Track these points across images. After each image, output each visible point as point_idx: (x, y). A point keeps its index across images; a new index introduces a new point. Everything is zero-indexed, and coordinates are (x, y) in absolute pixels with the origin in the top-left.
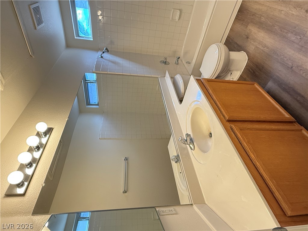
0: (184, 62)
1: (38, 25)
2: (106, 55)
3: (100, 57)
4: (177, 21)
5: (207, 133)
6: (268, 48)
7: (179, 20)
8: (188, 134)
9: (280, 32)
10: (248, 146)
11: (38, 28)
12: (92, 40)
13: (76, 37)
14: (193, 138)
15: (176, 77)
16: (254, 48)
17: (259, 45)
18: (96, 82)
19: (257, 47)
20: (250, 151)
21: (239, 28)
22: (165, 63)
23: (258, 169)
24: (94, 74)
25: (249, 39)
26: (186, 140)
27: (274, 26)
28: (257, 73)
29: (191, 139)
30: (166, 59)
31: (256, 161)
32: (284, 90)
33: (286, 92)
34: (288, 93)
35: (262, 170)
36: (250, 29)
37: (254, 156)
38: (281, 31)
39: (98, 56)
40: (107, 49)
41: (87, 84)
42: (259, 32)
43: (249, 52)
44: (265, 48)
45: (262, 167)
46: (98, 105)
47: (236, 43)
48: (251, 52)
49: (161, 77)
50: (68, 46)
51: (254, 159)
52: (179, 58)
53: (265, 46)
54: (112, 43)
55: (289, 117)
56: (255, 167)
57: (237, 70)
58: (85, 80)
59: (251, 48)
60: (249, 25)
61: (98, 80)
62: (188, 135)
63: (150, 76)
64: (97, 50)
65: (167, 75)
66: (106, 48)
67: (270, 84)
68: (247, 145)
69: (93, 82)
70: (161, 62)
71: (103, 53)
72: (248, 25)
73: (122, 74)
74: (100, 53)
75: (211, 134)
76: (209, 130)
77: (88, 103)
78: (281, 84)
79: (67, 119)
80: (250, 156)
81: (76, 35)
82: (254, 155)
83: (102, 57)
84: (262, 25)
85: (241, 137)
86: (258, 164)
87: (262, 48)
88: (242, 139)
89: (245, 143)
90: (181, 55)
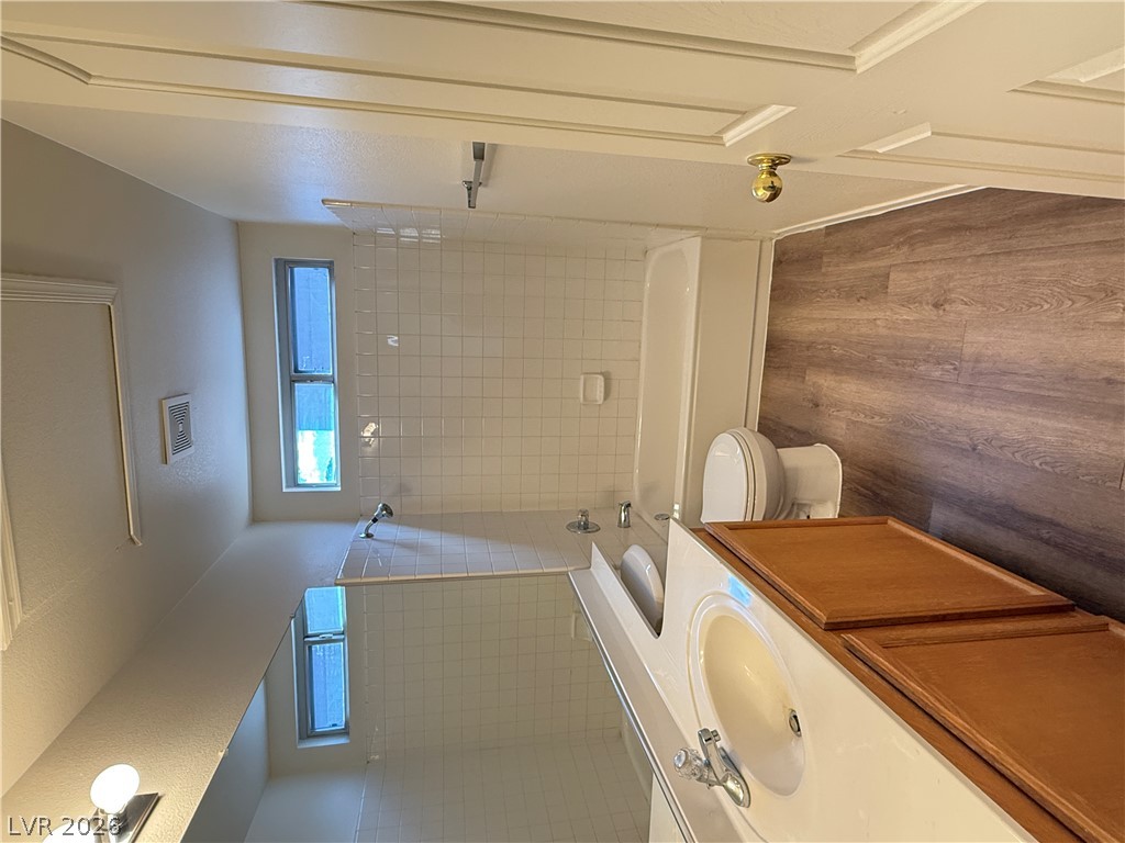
0: (646, 517)
1: (176, 450)
2: (381, 530)
3: (363, 535)
4: (600, 402)
5: (782, 720)
6: (882, 415)
7: (605, 399)
8: (706, 730)
9: (896, 368)
10: (927, 692)
11: (172, 459)
12: (339, 489)
13: (287, 487)
14: (733, 751)
15: (625, 556)
16: (844, 427)
17: (855, 414)
18: (342, 637)
19: (854, 422)
20: (942, 708)
21: (785, 387)
22: (586, 527)
23: (997, 765)
24: (339, 588)
25: (822, 408)
26: (708, 765)
27: (874, 359)
28: (885, 494)
29: (727, 758)
30: (584, 514)
31: (978, 736)
32: (988, 519)
33: (998, 524)
34: (1004, 524)
35: (1011, 761)
36: (814, 383)
37: (961, 722)
38: (897, 364)
39: (357, 535)
40: (386, 507)
41: (310, 648)
42: (841, 382)
43: (836, 442)
44: (877, 418)
45: (1007, 752)
46: (345, 732)
47: (791, 427)
48: (840, 439)
49: (576, 570)
50: (256, 519)
51: (965, 728)
52: (629, 505)
53: (873, 413)
54: (403, 489)
55: (1042, 593)
56: (984, 760)
57: (822, 501)
58: (303, 633)
59: (839, 428)
60: (807, 372)
61: (352, 631)
62: (708, 737)
63: (536, 571)
64: (354, 520)
65: (597, 557)
66: (384, 505)
67: (939, 515)
68: (925, 689)
69: (334, 637)
70: (570, 526)
71: (375, 520)
72: (805, 373)
73: (440, 576)
74: (362, 526)
75: (795, 717)
76: (784, 707)
77: (308, 732)
78: (969, 504)
79: (221, 755)
80: (948, 726)
81: (287, 482)
82: (961, 717)
83: (369, 536)
84: (839, 366)
85: (892, 668)
86: (989, 746)
87: (868, 421)
88: (895, 670)
89: (912, 684)
90: (635, 496)
